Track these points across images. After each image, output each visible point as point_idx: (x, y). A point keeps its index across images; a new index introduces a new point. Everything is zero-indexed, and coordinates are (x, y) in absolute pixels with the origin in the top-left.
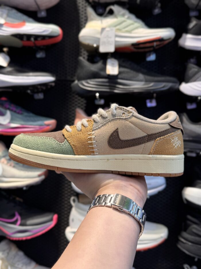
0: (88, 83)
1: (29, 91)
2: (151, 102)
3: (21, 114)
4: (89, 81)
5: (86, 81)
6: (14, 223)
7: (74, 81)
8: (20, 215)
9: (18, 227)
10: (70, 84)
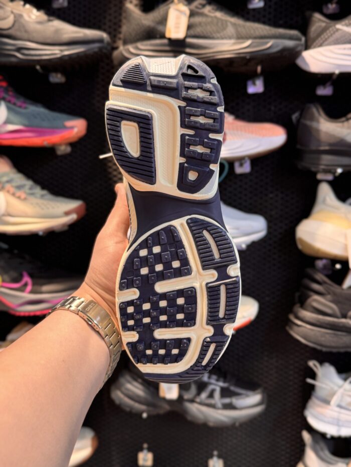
0: (137, 48)
1: (38, 67)
2: (254, 84)
3: (25, 108)
4: (140, 45)
5: (134, 45)
6: (21, 289)
7: (117, 48)
8: (31, 276)
9: (27, 296)
10: (111, 54)
